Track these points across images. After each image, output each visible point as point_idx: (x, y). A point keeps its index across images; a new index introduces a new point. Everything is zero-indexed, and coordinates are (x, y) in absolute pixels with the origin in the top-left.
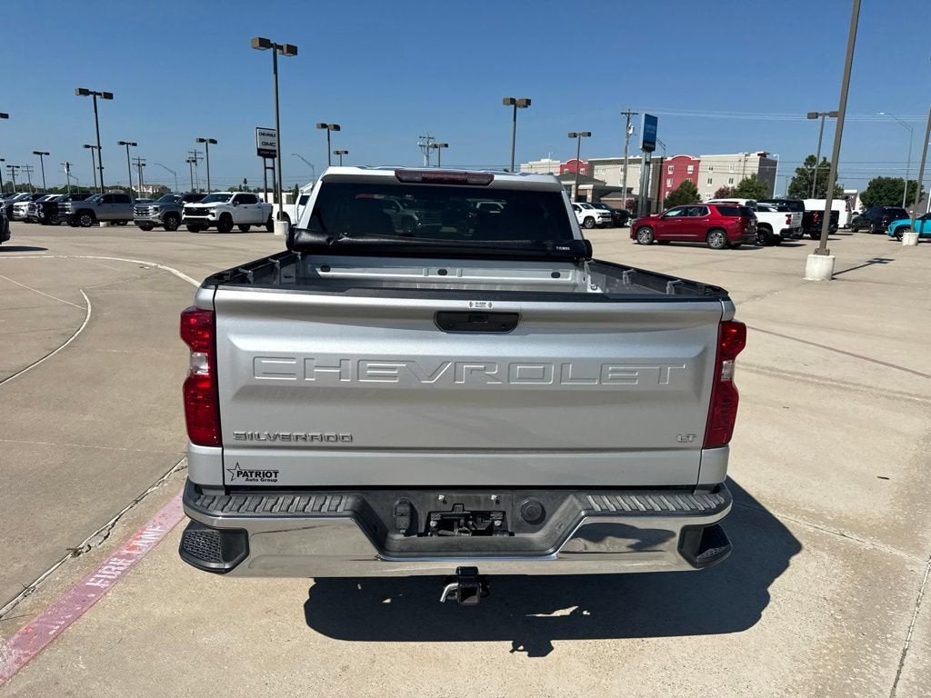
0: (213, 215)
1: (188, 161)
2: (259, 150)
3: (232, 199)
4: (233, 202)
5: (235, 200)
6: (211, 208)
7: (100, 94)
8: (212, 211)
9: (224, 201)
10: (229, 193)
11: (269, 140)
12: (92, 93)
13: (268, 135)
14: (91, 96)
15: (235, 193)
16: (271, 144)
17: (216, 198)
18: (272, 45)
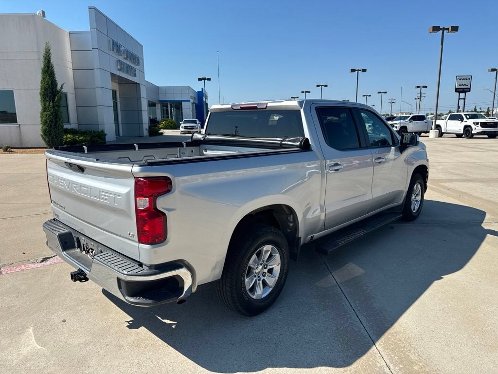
0: (396, 127)
1: (416, 99)
2: (456, 89)
3: (409, 119)
4: (409, 120)
5: (411, 119)
6: (395, 124)
7: (360, 70)
8: (395, 126)
9: (404, 119)
10: (409, 115)
11: (464, 82)
12: (357, 70)
13: (464, 79)
14: (357, 72)
15: (412, 115)
16: (465, 85)
17: (401, 118)
18: (441, 29)
